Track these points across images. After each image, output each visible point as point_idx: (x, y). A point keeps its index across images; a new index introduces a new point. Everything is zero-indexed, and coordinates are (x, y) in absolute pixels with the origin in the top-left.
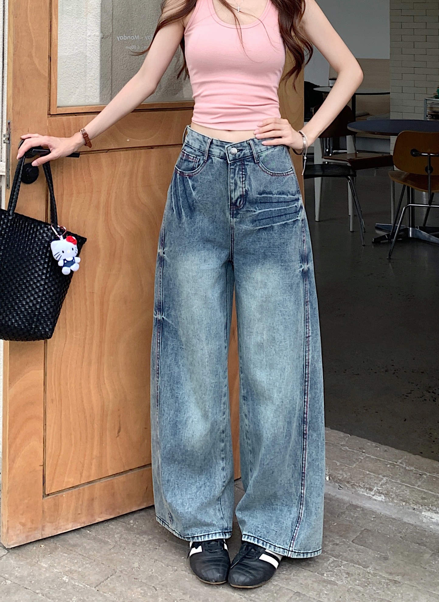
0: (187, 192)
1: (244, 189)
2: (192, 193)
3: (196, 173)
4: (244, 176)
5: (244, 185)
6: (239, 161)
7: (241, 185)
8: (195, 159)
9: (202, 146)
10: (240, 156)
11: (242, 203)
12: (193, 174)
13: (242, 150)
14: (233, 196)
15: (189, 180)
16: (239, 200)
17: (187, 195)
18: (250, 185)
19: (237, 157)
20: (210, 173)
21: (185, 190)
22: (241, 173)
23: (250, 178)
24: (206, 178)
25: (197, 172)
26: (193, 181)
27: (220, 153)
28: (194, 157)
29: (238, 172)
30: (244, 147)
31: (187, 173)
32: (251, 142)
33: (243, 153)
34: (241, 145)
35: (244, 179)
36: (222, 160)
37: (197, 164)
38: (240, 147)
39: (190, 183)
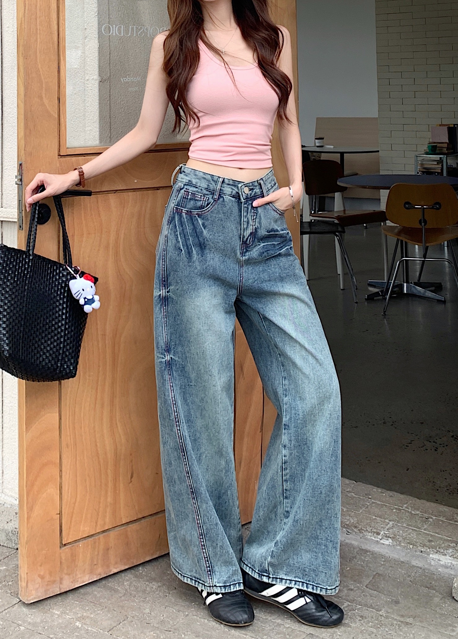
0: (198, 230)
1: (254, 227)
2: (202, 232)
3: (206, 211)
4: (255, 214)
5: (254, 223)
6: (250, 200)
7: (252, 223)
8: (202, 197)
9: (210, 185)
10: (252, 195)
11: (251, 240)
12: (203, 212)
13: (253, 189)
14: (245, 234)
15: (199, 219)
16: (249, 238)
17: (198, 233)
18: (260, 223)
19: (249, 196)
20: (221, 211)
21: (195, 229)
22: (253, 211)
23: (260, 217)
24: (217, 216)
25: (208, 210)
26: (203, 219)
27: (232, 192)
28: (201, 196)
29: (251, 210)
30: (255, 186)
31: (195, 212)
32: (262, 182)
33: (254, 193)
34: (253, 185)
35: (255, 217)
36: (233, 199)
37: (206, 202)
38: (251, 186)
39: (200, 221)
